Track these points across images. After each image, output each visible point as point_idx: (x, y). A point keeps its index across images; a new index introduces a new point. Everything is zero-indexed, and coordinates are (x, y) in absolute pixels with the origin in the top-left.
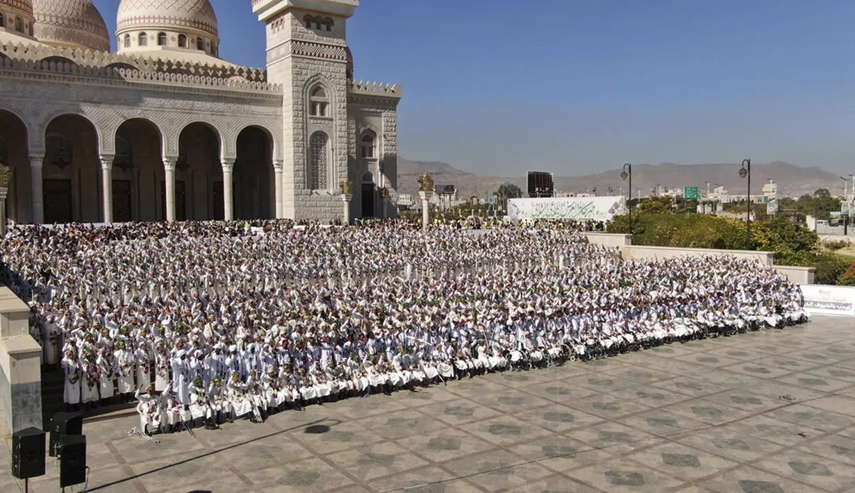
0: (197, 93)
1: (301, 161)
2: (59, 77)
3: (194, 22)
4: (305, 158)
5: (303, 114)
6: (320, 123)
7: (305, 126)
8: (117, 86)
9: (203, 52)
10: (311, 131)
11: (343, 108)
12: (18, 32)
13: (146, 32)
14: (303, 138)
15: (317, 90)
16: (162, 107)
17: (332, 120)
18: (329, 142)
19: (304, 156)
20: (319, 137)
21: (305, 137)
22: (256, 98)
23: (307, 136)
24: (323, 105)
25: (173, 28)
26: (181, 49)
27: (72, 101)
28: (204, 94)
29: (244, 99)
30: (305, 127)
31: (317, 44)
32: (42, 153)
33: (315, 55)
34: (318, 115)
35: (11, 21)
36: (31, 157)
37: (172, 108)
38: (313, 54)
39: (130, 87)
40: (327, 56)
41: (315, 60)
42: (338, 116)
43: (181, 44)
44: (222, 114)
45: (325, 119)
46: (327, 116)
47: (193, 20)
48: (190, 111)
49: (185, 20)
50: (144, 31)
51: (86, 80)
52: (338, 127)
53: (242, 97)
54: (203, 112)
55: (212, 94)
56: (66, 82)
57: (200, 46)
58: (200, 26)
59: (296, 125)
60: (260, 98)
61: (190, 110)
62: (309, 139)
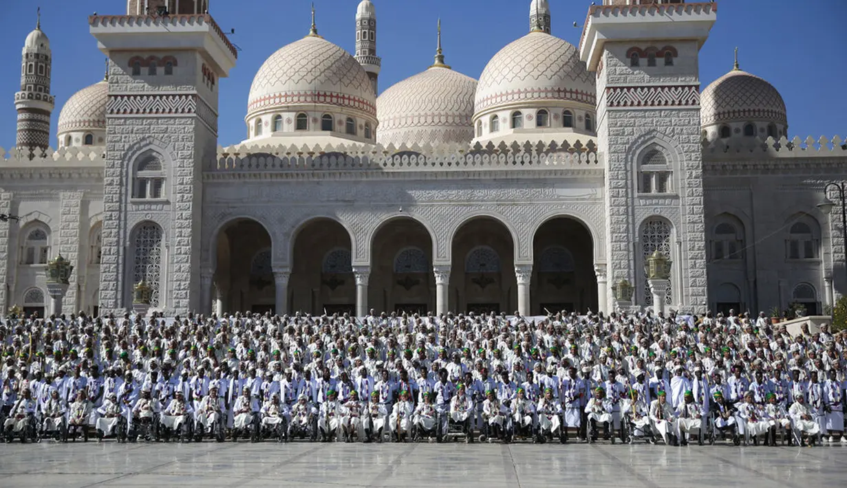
0: (476, 178)
1: (624, 262)
2: (308, 174)
3: (559, 91)
4: (631, 257)
5: (626, 191)
6: (657, 204)
7: (630, 209)
8: (374, 179)
9: (571, 129)
10: (642, 215)
11: (696, 178)
12: (350, 136)
13: (522, 110)
14: (627, 227)
15: (651, 155)
16: (431, 200)
17: (676, 197)
18: (674, 231)
19: (628, 254)
20: (656, 226)
21: (630, 226)
22: (563, 177)
23: (634, 224)
24: (662, 177)
25: (529, 103)
26: (540, 129)
27: (322, 202)
28: (488, 177)
29: (545, 179)
30: (630, 211)
31: (649, 88)
32: (286, 267)
33: (646, 104)
34: (654, 191)
35: (340, 122)
36: (276, 273)
37: (443, 201)
38: (643, 103)
39: (391, 178)
40: (667, 102)
41: (646, 111)
42: (687, 191)
43: (540, 123)
44: (514, 203)
45: (665, 197)
46: (668, 192)
47: (556, 89)
48: (469, 203)
49: (546, 91)
50: (519, 110)
51: (338, 175)
52: (687, 207)
53: (542, 177)
54: (485, 204)
55: (498, 177)
56: (316, 179)
57: (568, 122)
58: (568, 95)
59: (616, 209)
60: (569, 176)
61: (468, 201)
62: (637, 229)
